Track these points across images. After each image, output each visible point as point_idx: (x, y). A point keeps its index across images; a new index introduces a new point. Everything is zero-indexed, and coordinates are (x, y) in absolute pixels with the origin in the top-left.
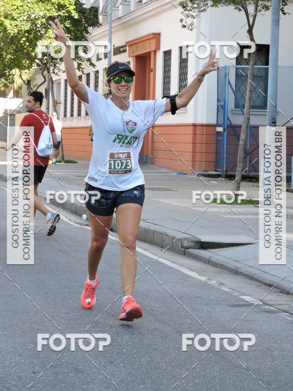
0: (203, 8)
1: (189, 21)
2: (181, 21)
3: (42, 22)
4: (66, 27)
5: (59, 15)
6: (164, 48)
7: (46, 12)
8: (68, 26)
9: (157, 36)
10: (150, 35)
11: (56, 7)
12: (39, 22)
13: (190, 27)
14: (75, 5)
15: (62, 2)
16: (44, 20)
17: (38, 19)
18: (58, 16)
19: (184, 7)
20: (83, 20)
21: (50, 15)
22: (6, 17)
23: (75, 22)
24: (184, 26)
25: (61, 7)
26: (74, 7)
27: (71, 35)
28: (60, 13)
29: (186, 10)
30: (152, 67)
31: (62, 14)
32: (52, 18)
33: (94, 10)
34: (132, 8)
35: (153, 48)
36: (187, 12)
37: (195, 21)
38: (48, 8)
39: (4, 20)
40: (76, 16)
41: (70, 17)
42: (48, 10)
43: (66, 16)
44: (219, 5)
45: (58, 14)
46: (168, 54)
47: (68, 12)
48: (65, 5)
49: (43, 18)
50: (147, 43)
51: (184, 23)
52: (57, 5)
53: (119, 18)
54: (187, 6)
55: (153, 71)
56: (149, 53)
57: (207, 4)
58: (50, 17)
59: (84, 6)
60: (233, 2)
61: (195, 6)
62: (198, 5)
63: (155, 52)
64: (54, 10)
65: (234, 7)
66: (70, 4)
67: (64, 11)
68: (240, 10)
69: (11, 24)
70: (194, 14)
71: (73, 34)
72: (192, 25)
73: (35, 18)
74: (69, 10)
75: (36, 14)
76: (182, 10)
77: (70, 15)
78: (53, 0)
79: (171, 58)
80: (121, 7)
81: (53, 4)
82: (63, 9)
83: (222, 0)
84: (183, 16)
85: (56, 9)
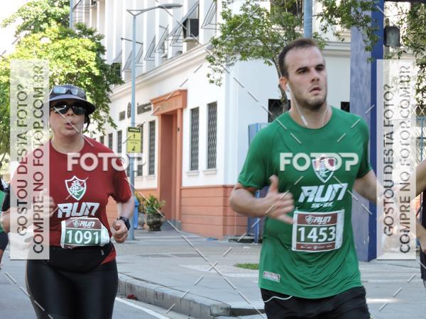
0: (231, 62)
1: (217, 76)
2: (208, 76)
3: (60, 80)
4: (86, 85)
5: (79, 72)
6: (191, 105)
7: (64, 68)
8: (89, 84)
9: (184, 93)
10: (175, 92)
11: (76, 64)
12: (57, 79)
13: (218, 82)
14: (96, 61)
15: (82, 59)
16: (63, 78)
17: (56, 76)
18: (77, 73)
19: (210, 61)
20: (105, 77)
21: (69, 72)
23: (96, 80)
24: (212, 82)
25: (80, 63)
26: (95, 63)
27: (92, 93)
28: (80, 70)
29: (213, 64)
30: (179, 126)
31: (82, 71)
32: (70, 76)
33: (117, 67)
34: (157, 63)
35: (179, 105)
36: (214, 67)
37: (224, 75)
38: (67, 64)
40: (96, 72)
41: (90, 74)
42: (67, 67)
43: (86, 73)
44: (248, 59)
45: (77, 71)
46: (195, 111)
47: (89, 68)
48: (85, 62)
49: (61, 75)
50: (173, 101)
51: (211, 78)
52: (77, 61)
53: (143, 75)
54: (214, 59)
55: (181, 130)
56: (175, 111)
57: (235, 58)
58: (69, 74)
59: (106, 63)
60: (263, 55)
61: (223, 59)
62: (226, 58)
63: (182, 110)
64: (73, 66)
65: (264, 61)
66: (91, 61)
67: (84, 68)
68: (270, 64)
70: (222, 69)
71: (94, 92)
72: (220, 80)
73: (53, 75)
74: (89, 67)
75: (54, 71)
76: (209, 64)
77: (90, 72)
78: (73, 57)
79: (198, 116)
80: (145, 62)
81: (72, 60)
82: (83, 66)
83: (251, 53)
84: (210, 71)
85: (75, 65)
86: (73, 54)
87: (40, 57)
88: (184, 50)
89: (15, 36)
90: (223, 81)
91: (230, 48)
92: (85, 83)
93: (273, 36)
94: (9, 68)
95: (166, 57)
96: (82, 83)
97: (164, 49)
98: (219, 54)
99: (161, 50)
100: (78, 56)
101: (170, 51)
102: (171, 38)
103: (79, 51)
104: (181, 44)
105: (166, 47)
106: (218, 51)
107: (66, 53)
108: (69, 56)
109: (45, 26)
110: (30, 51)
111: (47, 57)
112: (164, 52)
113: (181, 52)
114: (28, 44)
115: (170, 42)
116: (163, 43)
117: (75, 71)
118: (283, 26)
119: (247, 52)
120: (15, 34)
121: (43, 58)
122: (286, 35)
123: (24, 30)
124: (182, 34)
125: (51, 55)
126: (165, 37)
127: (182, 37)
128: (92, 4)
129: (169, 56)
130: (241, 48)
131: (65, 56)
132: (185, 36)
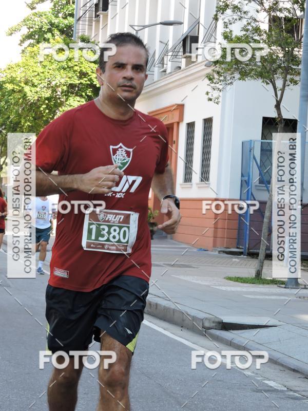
0: (230, 81)
1: (216, 94)
2: (207, 93)
3: (63, 90)
4: (88, 96)
5: (81, 83)
6: (187, 119)
7: (67, 79)
8: (90, 94)
9: (181, 107)
10: (173, 106)
11: (78, 75)
12: (60, 89)
13: (217, 100)
15: (84, 70)
16: (65, 88)
17: (59, 86)
18: (79, 84)
19: (210, 79)
21: (72, 82)
22: (26, 83)
24: (210, 100)
25: (83, 75)
28: (82, 81)
29: (213, 82)
30: (174, 139)
31: (84, 82)
32: (72, 86)
34: (156, 77)
35: (176, 119)
36: (213, 85)
37: (221, 94)
38: (70, 75)
39: (25, 86)
42: (69, 78)
43: (88, 84)
44: (246, 79)
45: (79, 82)
46: (191, 126)
47: (90, 80)
48: (88, 73)
49: (64, 85)
50: (170, 114)
51: (210, 96)
52: (79, 73)
54: (214, 78)
55: (176, 143)
56: (172, 124)
57: (234, 77)
60: (261, 76)
61: (222, 78)
62: (225, 78)
63: (178, 123)
64: (76, 77)
65: (262, 81)
66: (93, 72)
67: (86, 79)
68: (267, 83)
69: (31, 91)
70: (221, 87)
72: (218, 98)
73: (56, 85)
74: (91, 78)
75: (57, 81)
76: (209, 82)
77: (92, 84)
78: (76, 68)
79: (194, 130)
81: (75, 71)
82: (85, 77)
83: (250, 73)
84: (209, 89)
85: (77, 76)
86: (76, 65)
87: (45, 67)
88: (183, 65)
89: (20, 45)
90: (220, 100)
91: (229, 68)
92: (86, 95)
93: (272, 57)
94: (14, 76)
95: (165, 71)
96: (84, 94)
97: (163, 64)
98: (218, 73)
99: (160, 65)
100: (80, 67)
101: (169, 66)
102: (170, 54)
103: (82, 63)
104: (180, 60)
105: (165, 62)
106: (217, 69)
107: (70, 64)
108: (73, 67)
109: (49, 35)
110: (35, 61)
111: (51, 68)
112: (163, 67)
113: (180, 68)
114: (33, 54)
115: (169, 57)
116: (163, 58)
117: (77, 82)
118: (282, 48)
119: (246, 72)
120: (19, 42)
121: (47, 68)
122: (284, 57)
123: (29, 39)
124: (182, 50)
125: (54, 66)
126: (165, 53)
127: (181, 54)
128: (95, 17)
129: (168, 71)
130: (240, 68)
131: (68, 67)
132: (184, 52)
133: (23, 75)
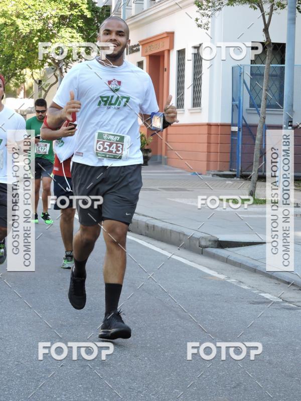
0: (218, 7)
1: (205, 20)
2: (197, 20)
3: (54, 21)
4: (79, 27)
5: (72, 14)
6: (178, 46)
7: (58, 11)
8: (81, 25)
9: (171, 35)
10: (163, 34)
11: (69, 6)
12: (51, 21)
13: (206, 26)
14: (88, 4)
15: (75, 2)
16: (56, 20)
17: (50, 18)
18: (70, 15)
19: (199, 6)
20: (96, 19)
21: (63, 14)
22: (18, 17)
23: (87, 21)
24: (199, 26)
25: (73, 6)
26: (87, 6)
27: (84, 34)
28: (73, 12)
29: (202, 9)
30: (166, 66)
31: (75, 14)
32: (63, 18)
33: (107, 9)
34: (145, 7)
35: (167, 47)
36: (202, 11)
37: (210, 20)
38: (61, 7)
39: (16, 19)
40: (88, 14)
41: (83, 16)
42: (60, 9)
43: (78, 15)
44: (235, 4)
45: (70, 13)
46: (181, 53)
47: (81, 11)
48: (78, 4)
49: (55, 17)
50: (161, 42)
51: (199, 22)
52: (70, 4)
53: (132, 17)
54: (203, 5)
55: (167, 70)
56: (163, 52)
57: (222, 3)
58: (61, 16)
59: (97, 5)
60: (249, 1)
61: (210, 4)
62: (214, 4)
63: (169, 51)
64: (66, 9)
65: (250, 5)
66: (83, 3)
67: (76, 10)
68: (255, 8)
69: (23, 24)
70: (210, 13)
71: (85, 33)
72: (207, 24)
73: (47, 17)
74: (81, 9)
75: (48, 13)
76: (197, 9)
77: (82, 14)
79: (184, 57)
80: (133, 5)
81: (65, 3)
82: (75, 9)
84: (198, 16)
85: (68, 8)
90: (210, 25)
92: (77, 25)
94: (6, 9)
95: (154, 0)
96: (75, 25)
117: (68, 13)
133: (15, 8)
